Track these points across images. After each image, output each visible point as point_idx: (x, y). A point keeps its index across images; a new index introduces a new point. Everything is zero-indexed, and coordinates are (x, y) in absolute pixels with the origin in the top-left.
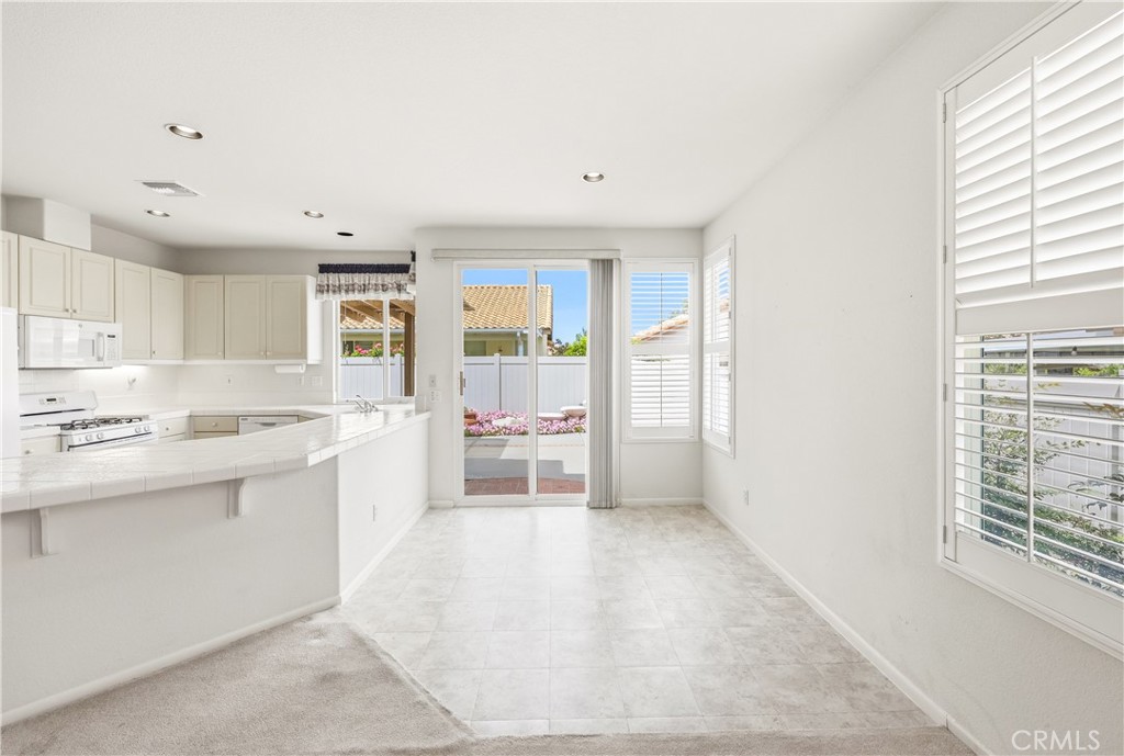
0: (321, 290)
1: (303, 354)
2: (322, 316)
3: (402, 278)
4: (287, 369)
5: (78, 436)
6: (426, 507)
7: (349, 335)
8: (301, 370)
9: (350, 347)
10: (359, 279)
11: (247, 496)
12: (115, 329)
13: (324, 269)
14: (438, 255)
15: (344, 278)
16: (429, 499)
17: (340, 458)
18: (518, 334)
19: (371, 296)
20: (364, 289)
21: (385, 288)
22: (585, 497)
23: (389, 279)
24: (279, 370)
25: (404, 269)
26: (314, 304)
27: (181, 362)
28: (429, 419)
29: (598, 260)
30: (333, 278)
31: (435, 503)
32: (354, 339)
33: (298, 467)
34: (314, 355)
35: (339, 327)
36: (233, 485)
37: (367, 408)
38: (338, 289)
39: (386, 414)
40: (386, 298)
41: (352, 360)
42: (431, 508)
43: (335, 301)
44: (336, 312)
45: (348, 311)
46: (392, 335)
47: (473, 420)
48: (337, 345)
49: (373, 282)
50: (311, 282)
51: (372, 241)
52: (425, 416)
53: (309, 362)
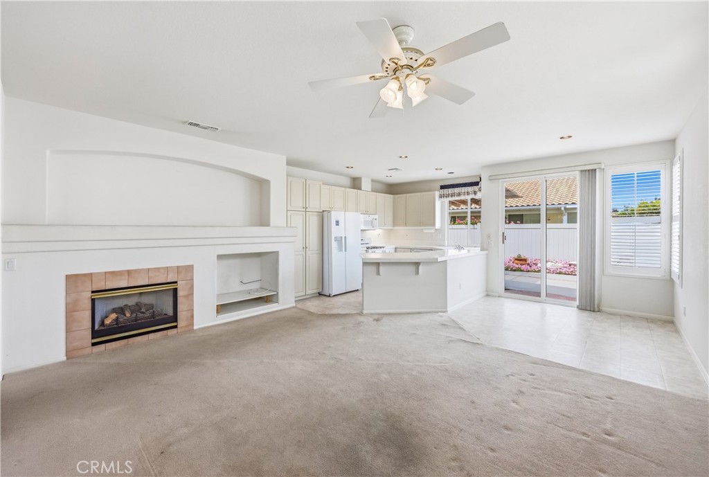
0: (441, 197)
1: (434, 224)
2: (442, 208)
3: (476, 188)
4: (428, 230)
5: (370, 250)
6: (485, 294)
7: (453, 213)
8: (433, 231)
9: (454, 219)
10: (457, 190)
11: (421, 268)
12: (376, 217)
13: (443, 187)
14: (492, 178)
15: (450, 191)
16: (487, 291)
17: (448, 262)
18: (563, 209)
19: (462, 198)
20: (459, 194)
21: (468, 193)
22: (577, 303)
23: (470, 189)
24: (425, 231)
25: (477, 184)
26: (438, 203)
27: (392, 228)
28: (487, 254)
29: (585, 171)
30: (446, 191)
31: (490, 293)
32: (457, 215)
33: (435, 262)
34: (438, 225)
35: (448, 210)
36: (417, 264)
37: (460, 248)
38: (448, 196)
39: (469, 251)
40: (469, 198)
41: (454, 226)
42: (488, 295)
43: (446, 200)
44: (447, 204)
45: (452, 203)
46: (471, 212)
47: (524, 262)
48: (447, 219)
49: (463, 191)
50: (437, 194)
51: (462, 172)
52: (486, 252)
53: (436, 228)
